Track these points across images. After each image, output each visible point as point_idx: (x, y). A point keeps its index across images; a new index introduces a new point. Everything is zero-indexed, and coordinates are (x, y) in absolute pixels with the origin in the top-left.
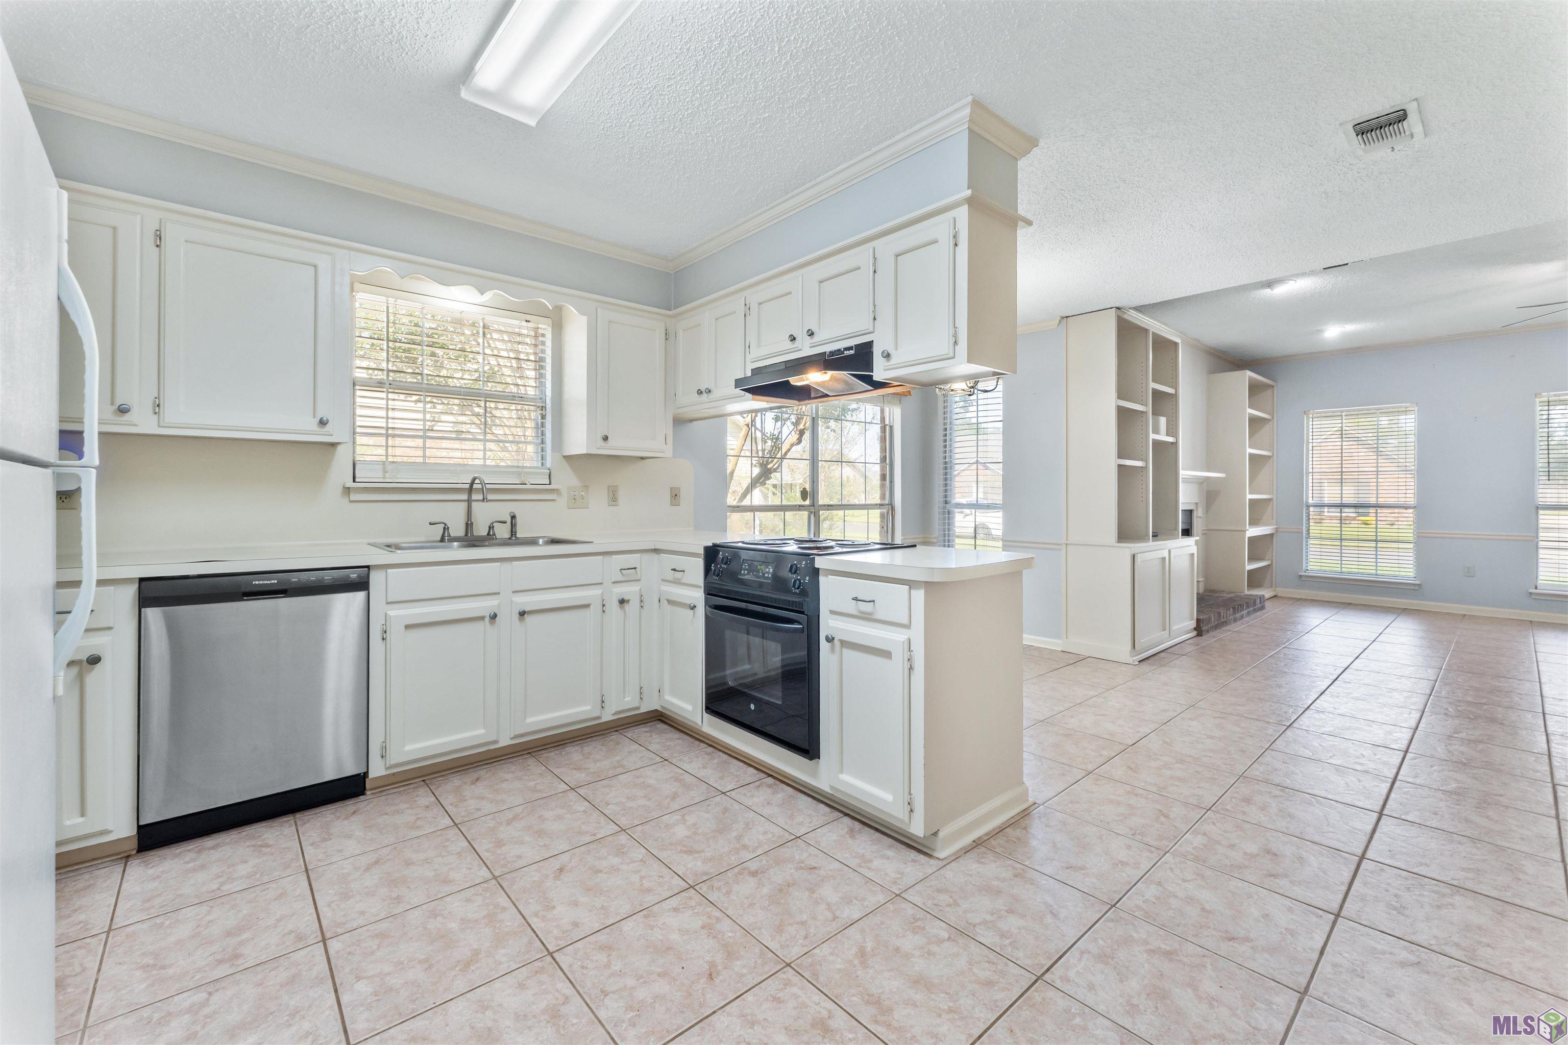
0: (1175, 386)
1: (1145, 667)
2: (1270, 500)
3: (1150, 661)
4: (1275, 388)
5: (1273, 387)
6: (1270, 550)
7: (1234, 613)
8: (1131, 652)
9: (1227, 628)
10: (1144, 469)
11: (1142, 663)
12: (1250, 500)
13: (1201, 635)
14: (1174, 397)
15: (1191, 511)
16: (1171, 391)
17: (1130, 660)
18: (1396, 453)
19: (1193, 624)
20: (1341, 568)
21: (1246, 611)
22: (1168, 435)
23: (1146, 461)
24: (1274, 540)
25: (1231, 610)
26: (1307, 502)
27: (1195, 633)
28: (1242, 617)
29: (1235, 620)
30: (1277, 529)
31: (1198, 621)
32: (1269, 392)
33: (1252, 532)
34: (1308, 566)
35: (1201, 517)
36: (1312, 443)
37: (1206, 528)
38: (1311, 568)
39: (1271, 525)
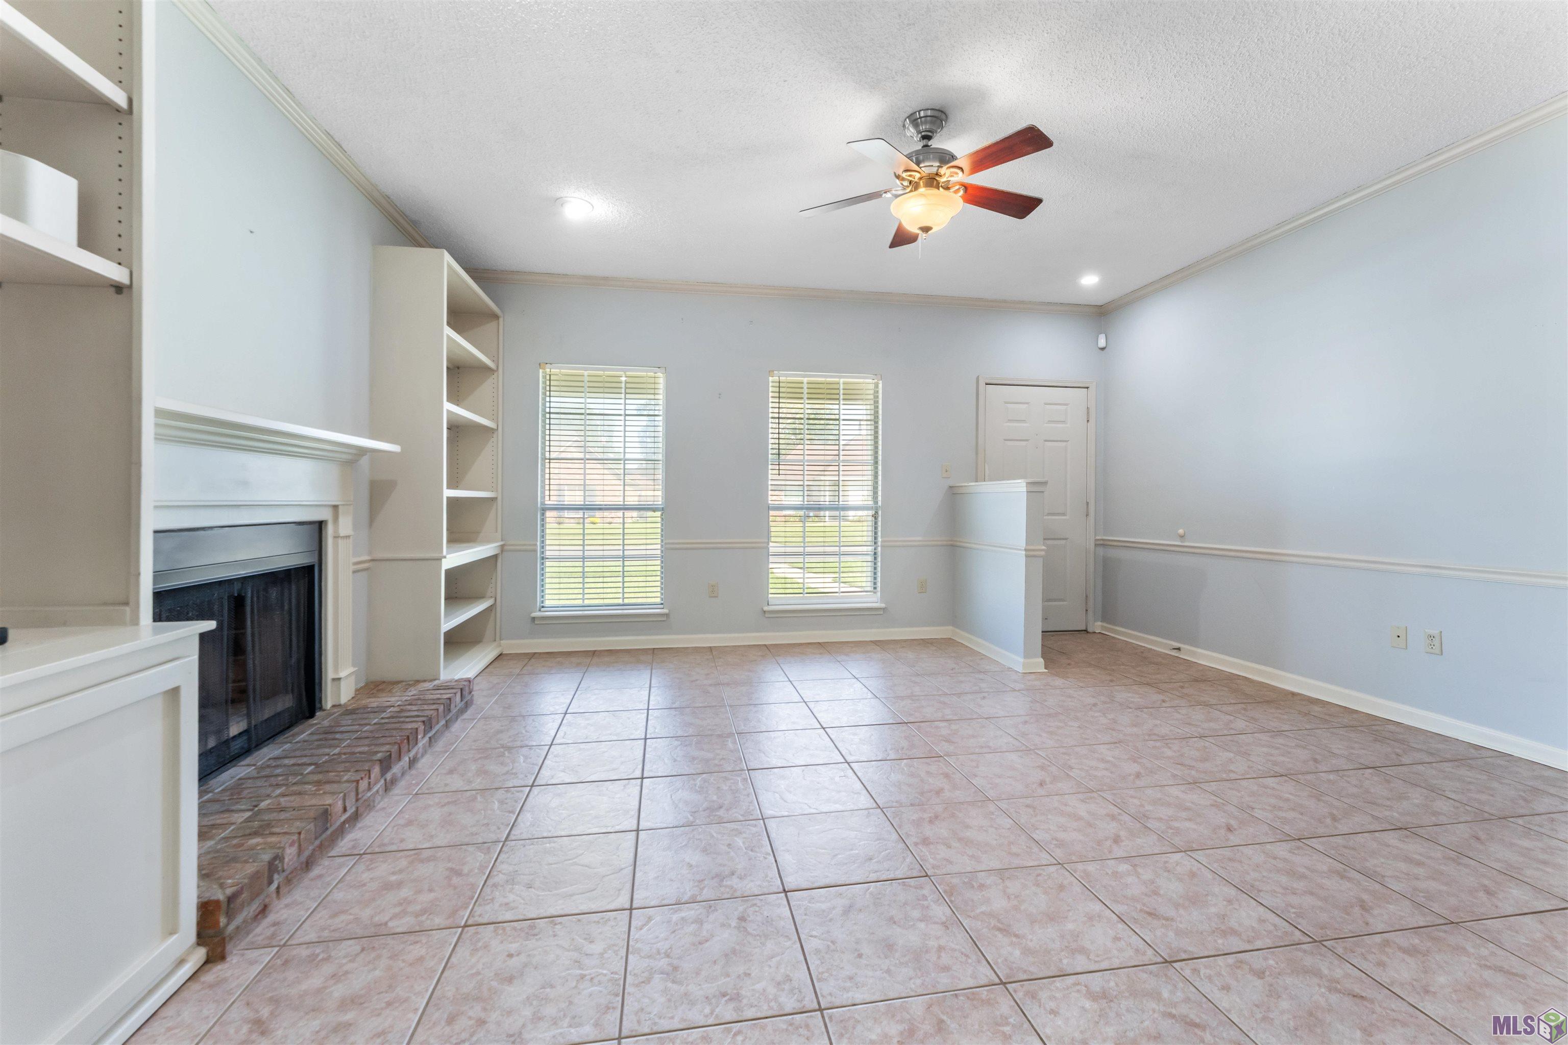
2: (493, 500)
4: (501, 320)
5: (495, 317)
6: (493, 581)
12: (452, 502)
15: (320, 525)
20: (583, 599)
22: (91, 252)
24: (499, 564)
26: (543, 503)
30: (502, 546)
32: (491, 327)
33: (454, 558)
34: (542, 602)
35: (348, 537)
36: (550, 413)
37: (366, 558)
38: (547, 603)
39: (497, 542)
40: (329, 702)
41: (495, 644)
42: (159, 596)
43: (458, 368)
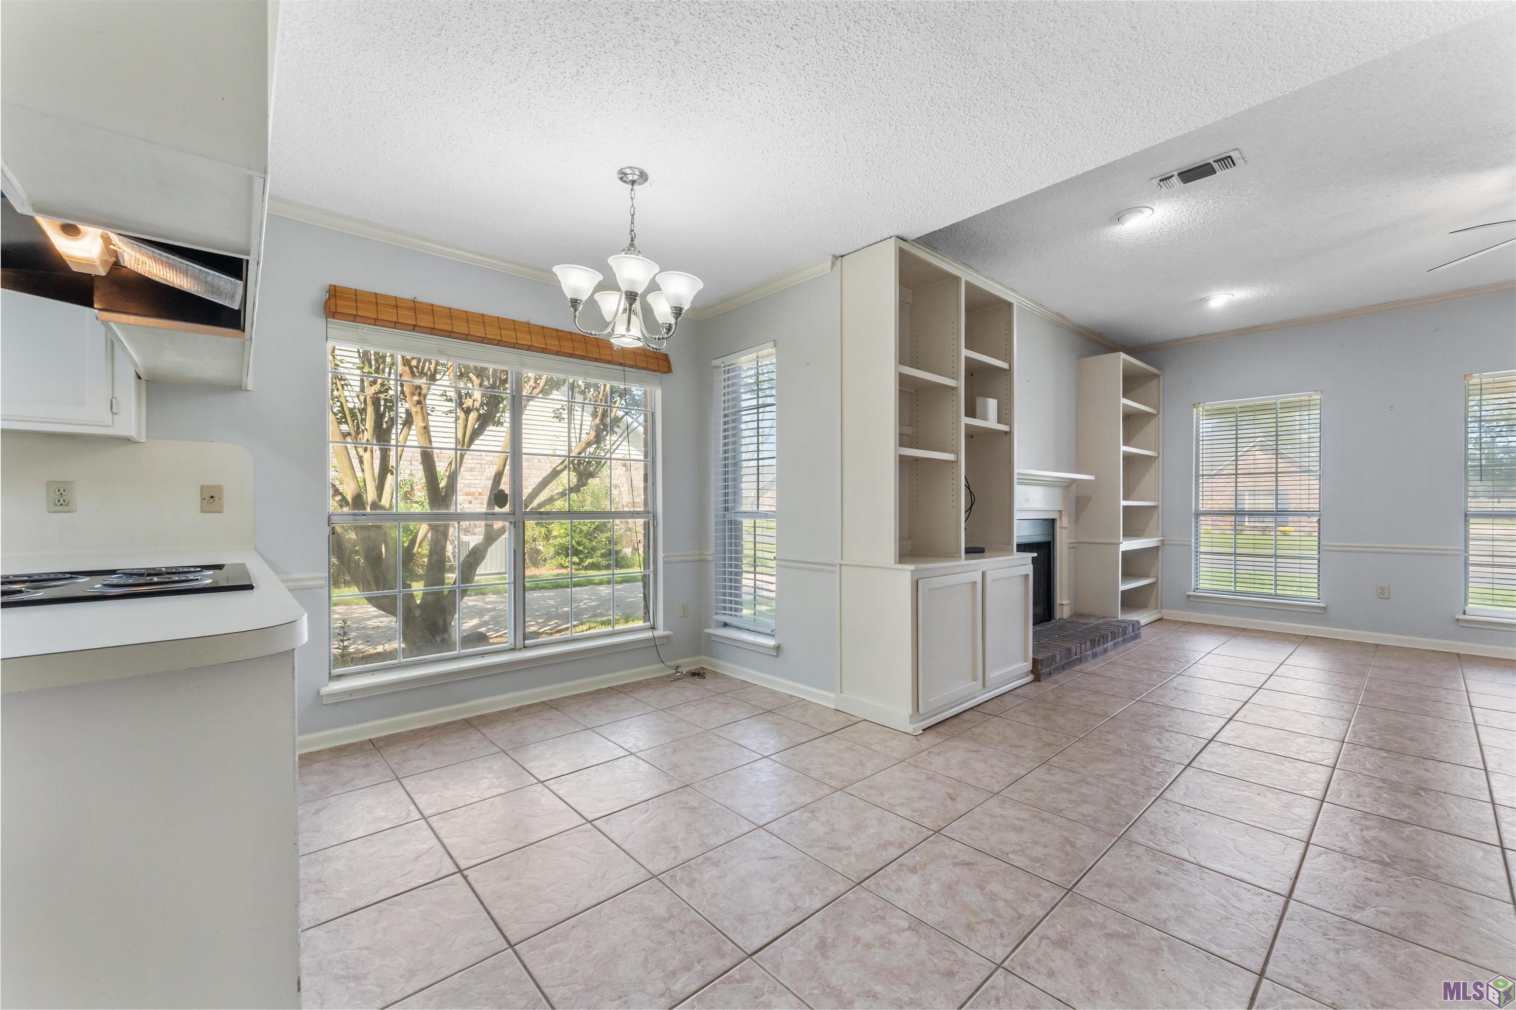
0: (1009, 359)
1: (930, 739)
2: (1155, 507)
3: (941, 729)
4: (1161, 378)
5: (1156, 376)
6: (1155, 565)
7: (1093, 646)
8: (911, 716)
9: (1077, 668)
10: (956, 462)
11: (927, 732)
12: (1125, 507)
13: (1039, 681)
14: (1007, 373)
15: (1053, 521)
16: (1004, 365)
17: (910, 729)
18: (1298, 455)
19: (1028, 665)
20: (1235, 587)
21: (1112, 643)
22: (999, 421)
23: (957, 454)
24: (1160, 552)
25: (1088, 643)
26: (1197, 510)
27: (1030, 678)
28: (1105, 651)
29: (1095, 656)
30: (1163, 541)
31: (1035, 662)
32: (1155, 382)
33: (1128, 545)
34: (1197, 585)
35: (1066, 528)
36: (1203, 440)
37: (1074, 541)
38: (1201, 586)
39: (1156, 537)
40: (1058, 616)
41: (1155, 611)
42: (1018, 545)
43: (1129, 416)
